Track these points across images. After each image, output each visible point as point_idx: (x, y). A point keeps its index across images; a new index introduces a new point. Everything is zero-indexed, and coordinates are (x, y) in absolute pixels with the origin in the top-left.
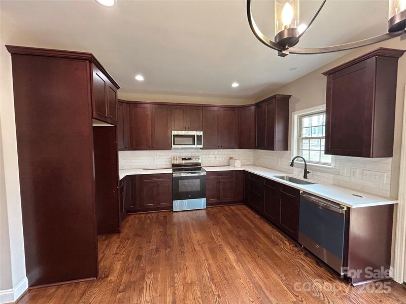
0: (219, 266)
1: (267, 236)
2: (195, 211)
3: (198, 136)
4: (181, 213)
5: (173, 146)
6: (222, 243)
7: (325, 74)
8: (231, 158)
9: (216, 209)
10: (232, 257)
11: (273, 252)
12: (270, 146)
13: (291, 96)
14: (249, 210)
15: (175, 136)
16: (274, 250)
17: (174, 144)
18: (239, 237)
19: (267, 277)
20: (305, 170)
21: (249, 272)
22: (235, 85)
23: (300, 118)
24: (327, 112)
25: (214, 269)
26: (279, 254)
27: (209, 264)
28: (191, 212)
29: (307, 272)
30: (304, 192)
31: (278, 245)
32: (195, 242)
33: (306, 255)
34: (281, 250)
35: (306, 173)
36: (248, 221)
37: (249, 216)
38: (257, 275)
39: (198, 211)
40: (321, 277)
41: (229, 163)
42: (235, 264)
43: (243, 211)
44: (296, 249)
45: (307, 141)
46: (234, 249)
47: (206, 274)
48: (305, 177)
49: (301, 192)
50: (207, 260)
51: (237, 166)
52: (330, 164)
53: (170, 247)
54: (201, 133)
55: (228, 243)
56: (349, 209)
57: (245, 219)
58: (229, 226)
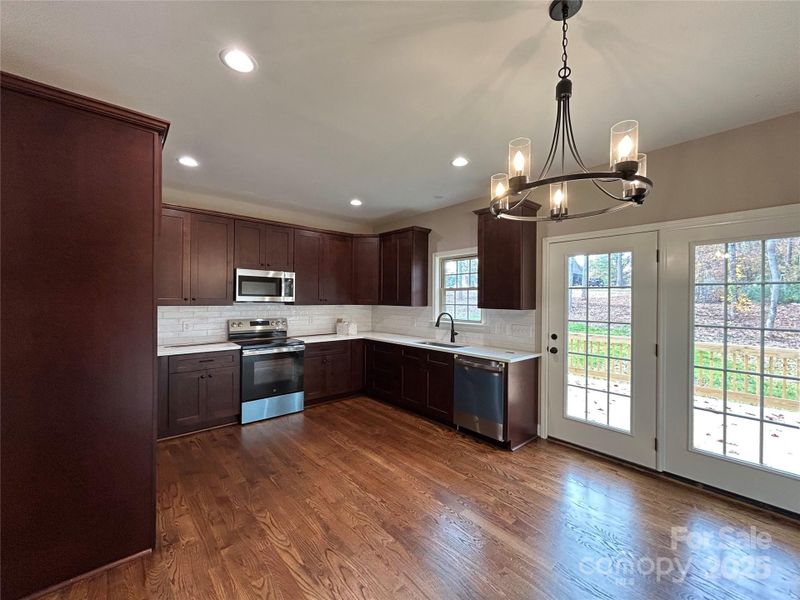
0: (367, 474)
1: (412, 428)
2: (286, 418)
3: (286, 280)
4: (259, 424)
5: (239, 298)
6: (356, 448)
7: (476, 212)
8: (340, 321)
9: (322, 409)
10: (378, 460)
11: (426, 442)
12: (404, 300)
13: (430, 230)
14: (373, 401)
15: (243, 278)
16: (427, 440)
17: (240, 294)
18: (377, 437)
19: (431, 467)
20: (453, 331)
21: (407, 470)
22: (356, 203)
23: (443, 261)
24: (479, 256)
25: (361, 478)
26: (434, 443)
27: (351, 476)
28: (279, 420)
29: (469, 451)
30: (460, 356)
31: (429, 434)
32: (313, 457)
33: (463, 437)
34: (435, 438)
35: (453, 334)
36: (380, 416)
37: (378, 409)
38: (419, 469)
39: (290, 417)
40: (483, 452)
41: (335, 328)
42: (386, 466)
43: (366, 405)
44: (451, 433)
45: (452, 293)
46: (377, 452)
47: (353, 486)
48: (453, 340)
49: (456, 356)
50: (345, 472)
51: (352, 332)
52: (480, 322)
53: (273, 473)
54: (292, 276)
55: (365, 447)
56: (507, 364)
57: (374, 414)
58: (356, 426)
